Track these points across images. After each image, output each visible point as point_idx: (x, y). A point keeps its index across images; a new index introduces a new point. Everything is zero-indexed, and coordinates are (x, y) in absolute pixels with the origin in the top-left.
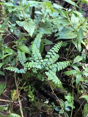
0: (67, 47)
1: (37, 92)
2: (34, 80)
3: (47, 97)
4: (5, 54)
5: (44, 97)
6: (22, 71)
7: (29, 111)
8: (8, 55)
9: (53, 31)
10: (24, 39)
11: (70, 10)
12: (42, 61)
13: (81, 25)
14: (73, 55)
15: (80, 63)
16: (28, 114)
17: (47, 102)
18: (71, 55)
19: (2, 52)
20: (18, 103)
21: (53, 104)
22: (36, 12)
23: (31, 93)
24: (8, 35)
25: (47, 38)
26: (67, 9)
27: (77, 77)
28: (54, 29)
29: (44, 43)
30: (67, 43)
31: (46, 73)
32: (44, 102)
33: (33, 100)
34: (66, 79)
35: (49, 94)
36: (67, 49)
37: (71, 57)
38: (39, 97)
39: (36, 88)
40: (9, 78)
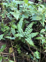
0: (37, 24)
1: (22, 48)
2: (20, 42)
3: (27, 51)
4: (5, 29)
5: (25, 51)
6: (14, 38)
7: (18, 58)
8: (6, 30)
9: (29, 16)
10: (14, 21)
11: (38, 4)
12: (23, 33)
13: (44, 12)
14: (41, 28)
15: (44, 33)
16: (18, 60)
17: (27, 54)
18: (39, 28)
19: (4, 28)
20: (13, 55)
21: (30, 54)
22: (20, 6)
23: (19, 49)
24: (6, 20)
25: (26, 20)
26: (36, 4)
27: (42, 40)
28: (30, 15)
29: (25, 23)
30: (37, 22)
31: (25, 39)
32: (26, 53)
33: (20, 52)
34: (37, 41)
35: (28, 50)
36: (37, 25)
37: (39, 29)
38: (23, 51)
39: (22, 46)
40: (7, 41)
